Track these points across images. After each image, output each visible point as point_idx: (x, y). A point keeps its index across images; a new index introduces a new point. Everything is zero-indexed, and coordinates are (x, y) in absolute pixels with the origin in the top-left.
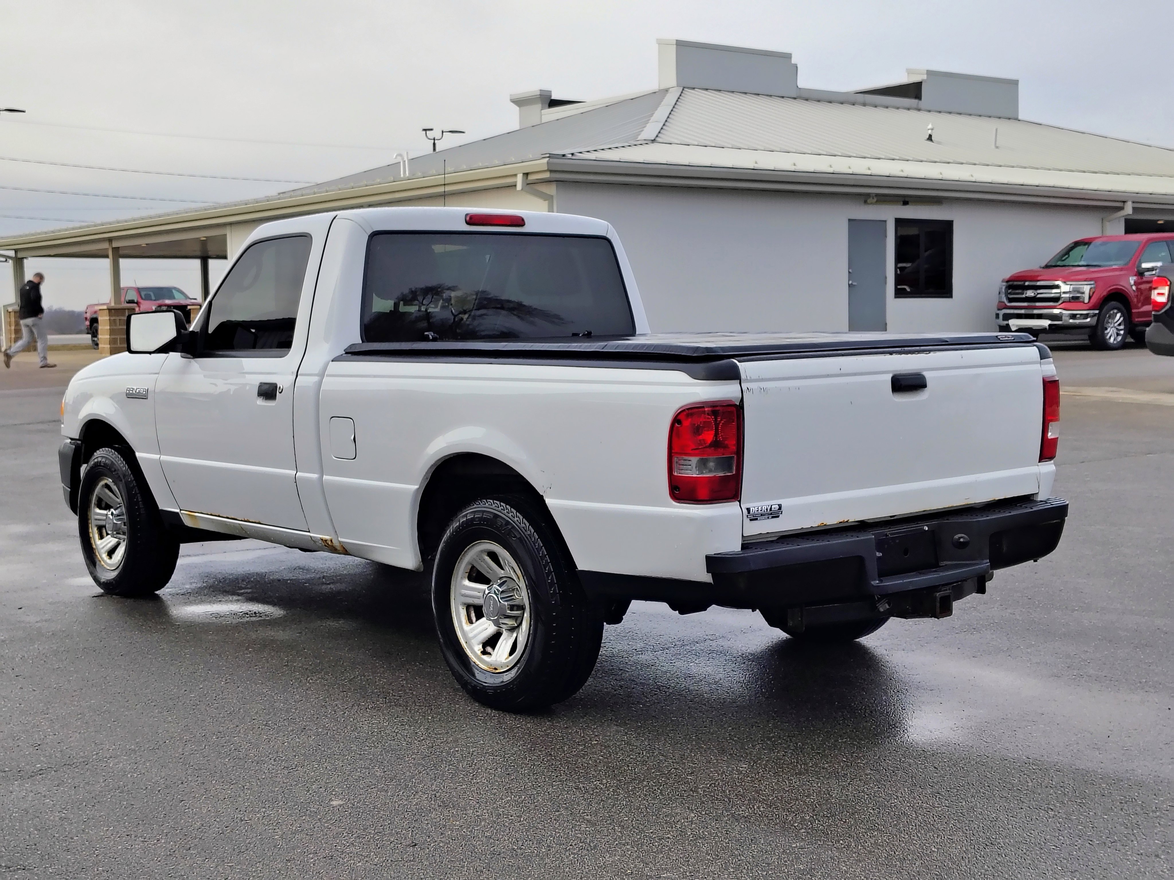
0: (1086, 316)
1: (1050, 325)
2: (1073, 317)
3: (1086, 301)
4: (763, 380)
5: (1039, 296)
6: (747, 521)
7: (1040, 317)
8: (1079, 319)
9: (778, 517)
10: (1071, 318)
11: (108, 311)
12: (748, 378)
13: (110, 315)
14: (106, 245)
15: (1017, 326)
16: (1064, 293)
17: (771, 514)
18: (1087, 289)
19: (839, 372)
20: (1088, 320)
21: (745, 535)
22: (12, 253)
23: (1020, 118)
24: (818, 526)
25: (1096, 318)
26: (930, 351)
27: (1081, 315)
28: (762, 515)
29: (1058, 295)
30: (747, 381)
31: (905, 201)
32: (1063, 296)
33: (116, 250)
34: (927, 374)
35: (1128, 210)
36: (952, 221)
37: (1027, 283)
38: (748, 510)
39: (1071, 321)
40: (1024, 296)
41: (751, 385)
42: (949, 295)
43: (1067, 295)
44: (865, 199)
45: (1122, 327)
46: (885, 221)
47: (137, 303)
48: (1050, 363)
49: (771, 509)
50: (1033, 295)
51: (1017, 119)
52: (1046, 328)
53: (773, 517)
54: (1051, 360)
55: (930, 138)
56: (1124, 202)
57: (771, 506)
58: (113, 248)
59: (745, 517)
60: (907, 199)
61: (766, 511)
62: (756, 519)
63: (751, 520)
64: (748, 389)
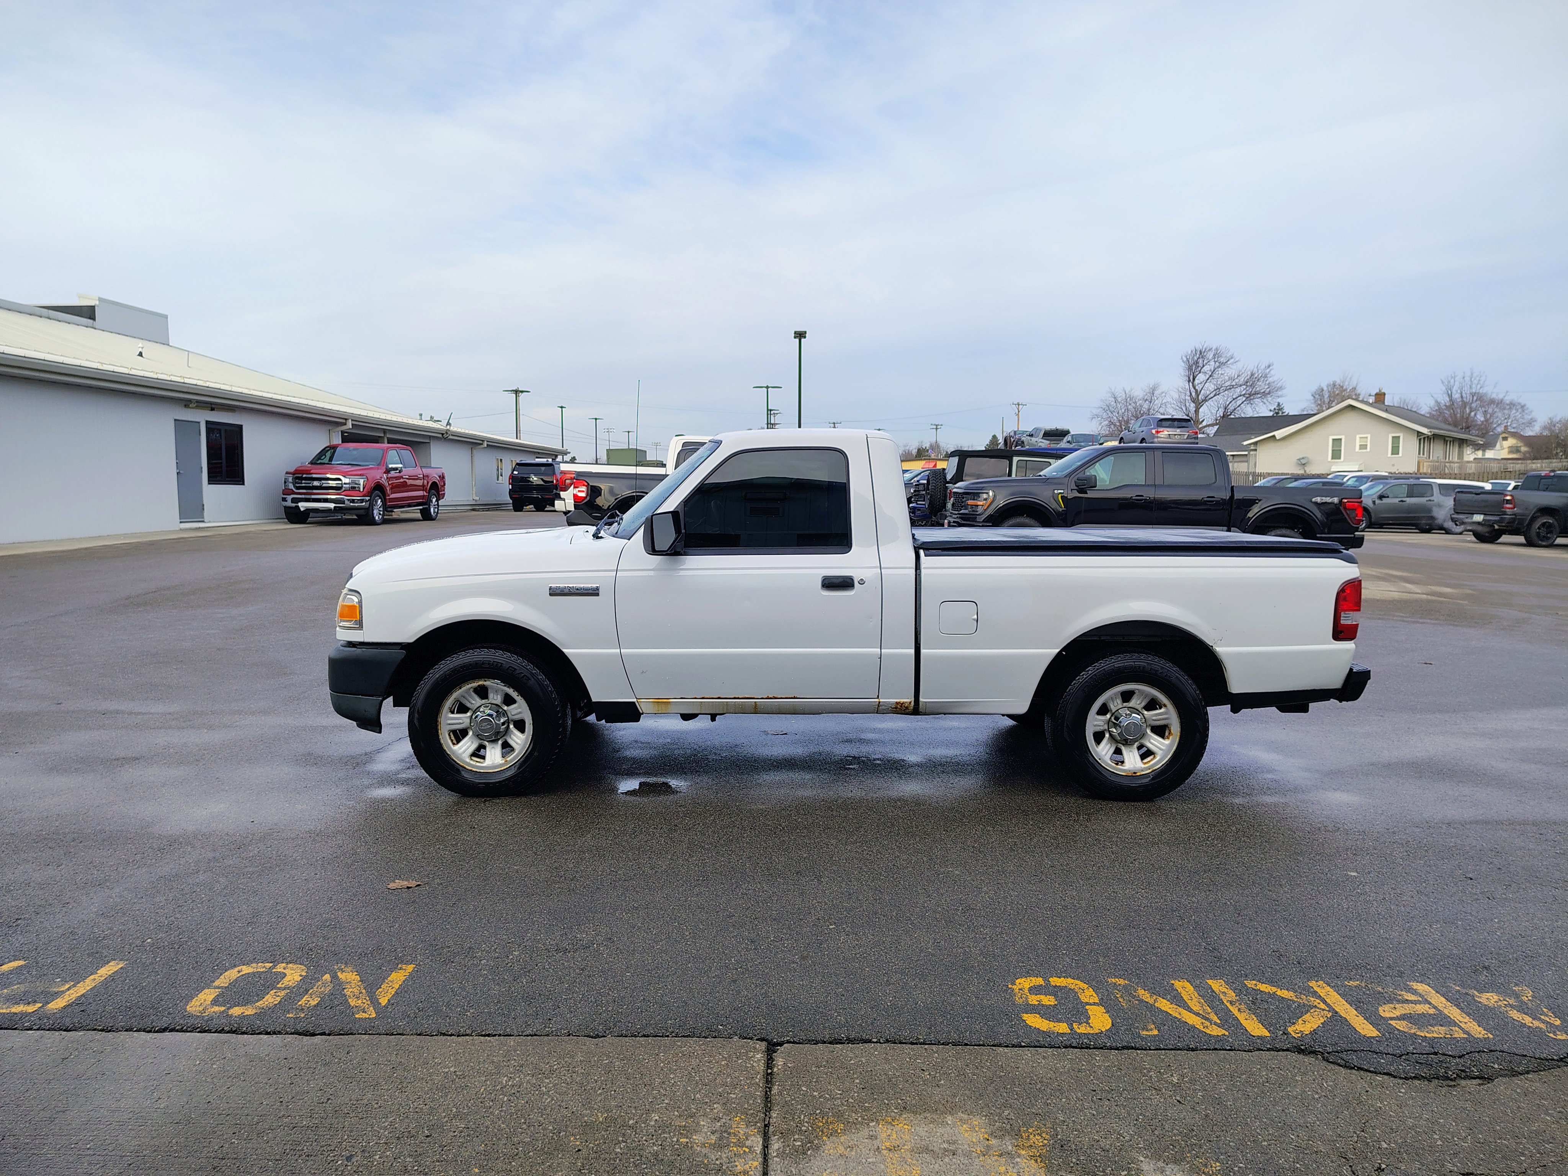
0: (362, 501)
1: (335, 507)
2: (353, 501)
3: (362, 490)
5: (324, 485)
7: (326, 501)
8: (357, 503)
10: (351, 502)
15: (305, 507)
16: (345, 484)
18: (362, 482)
20: (364, 504)
23: (170, 344)
25: (369, 502)
27: (358, 500)
29: (340, 485)
31: (212, 407)
32: (344, 486)
35: (349, 425)
36: (242, 426)
37: (304, 476)
39: (352, 504)
40: (311, 485)
42: (241, 483)
43: (348, 486)
44: (187, 404)
45: (381, 509)
46: (199, 423)
50: (319, 484)
51: (169, 345)
52: (331, 510)
55: (141, 354)
56: (346, 419)
60: (213, 406)
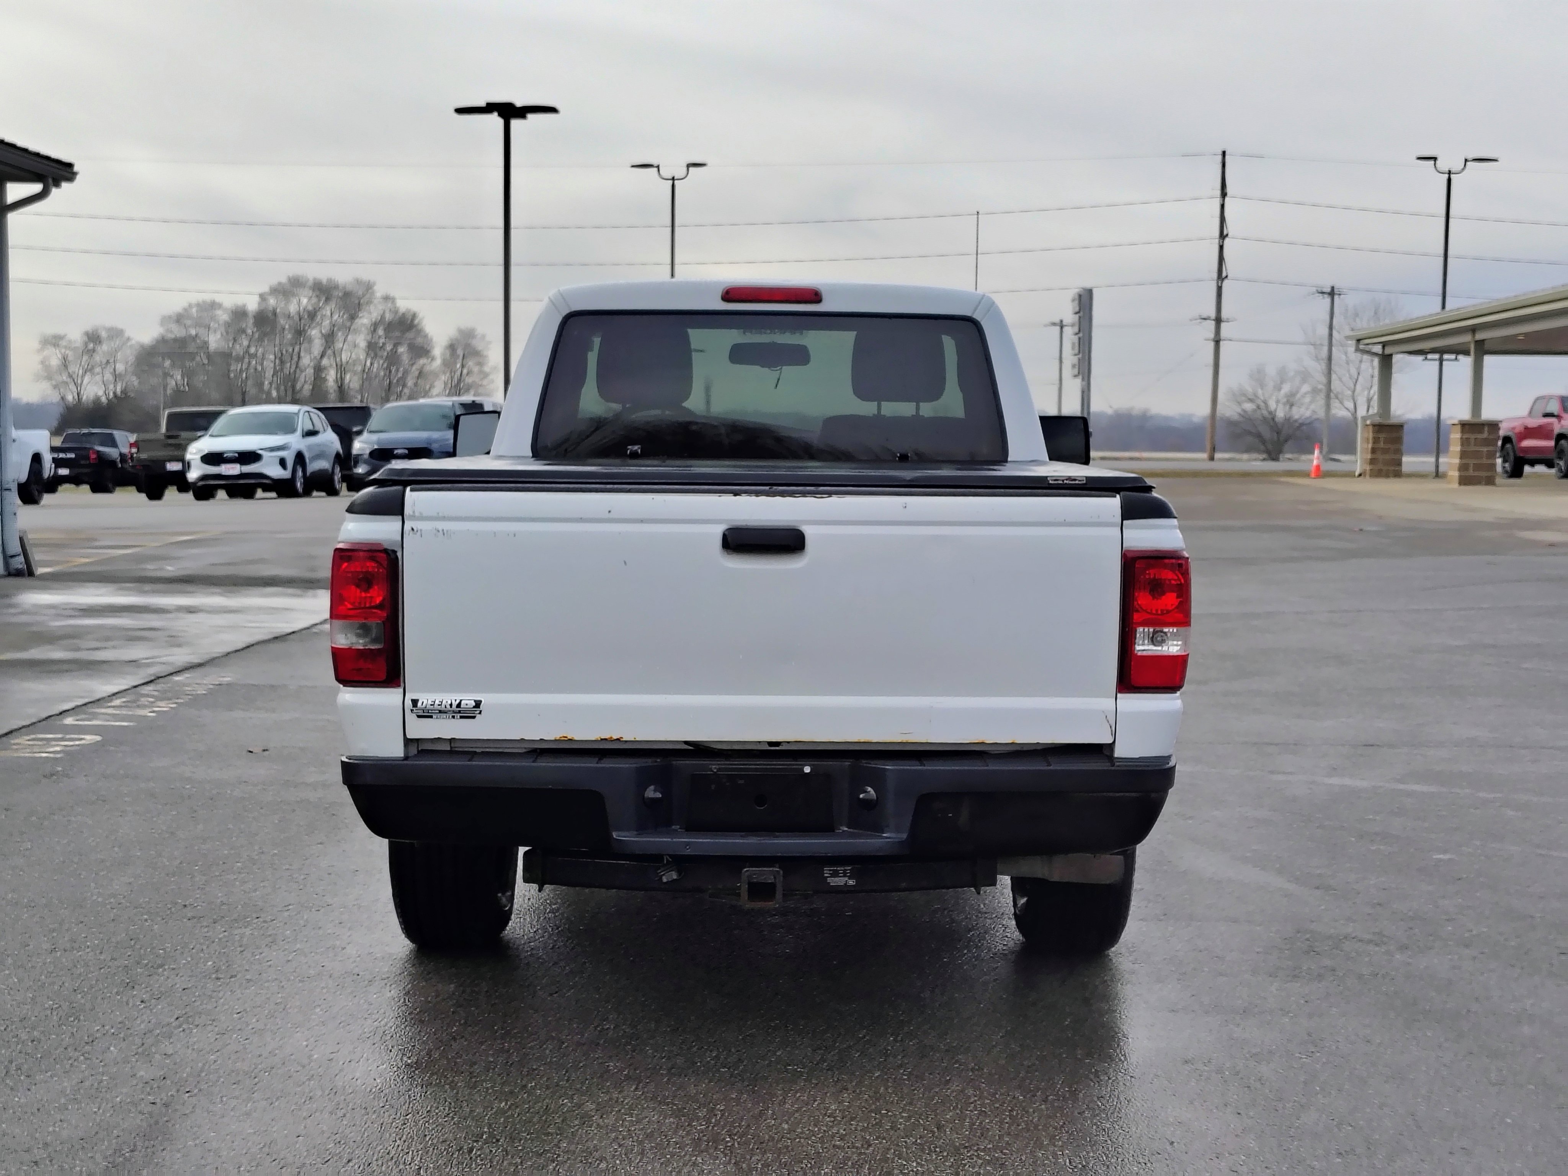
4: (444, 518)
6: (411, 718)
9: (474, 717)
11: (1459, 426)
12: (417, 514)
13: (1463, 432)
14: (1467, 338)
17: (459, 712)
19: (607, 516)
21: (408, 737)
22: (1378, 349)
24: (556, 740)
26: (830, 494)
28: (440, 712)
30: (413, 517)
33: (1480, 344)
34: (807, 530)
38: (415, 702)
41: (417, 525)
47: (1559, 417)
48: (1173, 527)
49: (459, 705)
53: (461, 717)
54: (1174, 522)
57: (461, 700)
58: (1476, 342)
59: (407, 712)
61: (448, 707)
62: (431, 717)
63: (419, 717)
64: (413, 529)
